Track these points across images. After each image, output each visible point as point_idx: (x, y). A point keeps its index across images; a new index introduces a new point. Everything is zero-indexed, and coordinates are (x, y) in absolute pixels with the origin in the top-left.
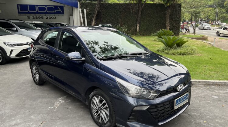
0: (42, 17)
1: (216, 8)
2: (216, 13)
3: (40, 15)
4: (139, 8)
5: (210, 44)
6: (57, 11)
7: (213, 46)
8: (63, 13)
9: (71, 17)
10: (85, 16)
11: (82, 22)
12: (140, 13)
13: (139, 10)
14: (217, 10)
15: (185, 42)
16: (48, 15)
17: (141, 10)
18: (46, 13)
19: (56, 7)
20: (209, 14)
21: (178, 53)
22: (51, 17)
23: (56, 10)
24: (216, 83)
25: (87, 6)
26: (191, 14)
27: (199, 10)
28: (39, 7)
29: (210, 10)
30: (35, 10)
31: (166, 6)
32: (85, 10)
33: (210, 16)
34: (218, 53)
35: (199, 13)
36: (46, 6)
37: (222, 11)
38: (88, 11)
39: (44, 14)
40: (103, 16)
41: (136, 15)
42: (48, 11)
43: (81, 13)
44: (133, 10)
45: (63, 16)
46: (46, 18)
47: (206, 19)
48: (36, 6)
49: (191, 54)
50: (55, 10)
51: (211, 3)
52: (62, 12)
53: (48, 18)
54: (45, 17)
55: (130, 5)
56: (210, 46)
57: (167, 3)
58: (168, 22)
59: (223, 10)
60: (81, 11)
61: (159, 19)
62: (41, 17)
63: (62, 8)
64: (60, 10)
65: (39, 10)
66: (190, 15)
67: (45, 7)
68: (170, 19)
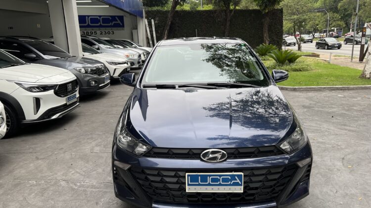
0: (95, 32)
1: (326, 13)
2: (327, 21)
3: (93, 29)
4: (226, 16)
5: (325, 60)
6: (114, 24)
7: (329, 63)
8: (123, 26)
9: (134, 32)
10: (154, 29)
11: (150, 37)
12: (228, 24)
13: (226, 20)
14: (329, 15)
15: (298, 57)
16: (103, 30)
17: (229, 19)
18: (101, 26)
19: (114, 18)
20: (317, 22)
21: (292, 69)
22: (107, 31)
23: (114, 22)
24: (340, 88)
25: (155, 15)
26: (294, 22)
27: (304, 17)
28: (91, 19)
29: (318, 17)
30: (86, 23)
31: (263, 13)
32: (153, 21)
33: (317, 25)
34: (337, 69)
35: (304, 20)
36: (100, 16)
37: (336, 17)
38: (156, 22)
39: (98, 28)
40: (177, 28)
41: (222, 27)
42: (103, 23)
43: (147, 26)
44: (219, 20)
45: (123, 29)
46: (101, 34)
47: (313, 29)
48: (87, 17)
49: (307, 70)
50: (112, 22)
51: (318, 5)
52: (121, 24)
53: (103, 33)
54: (98, 32)
55: (215, 13)
56: (326, 63)
57: (264, 9)
58: (266, 35)
59: (336, 15)
60: (147, 23)
61: (253, 31)
62: (93, 32)
63: (121, 18)
64: (119, 22)
65: (91, 23)
66: (292, 25)
67: (99, 18)
68: (269, 31)
